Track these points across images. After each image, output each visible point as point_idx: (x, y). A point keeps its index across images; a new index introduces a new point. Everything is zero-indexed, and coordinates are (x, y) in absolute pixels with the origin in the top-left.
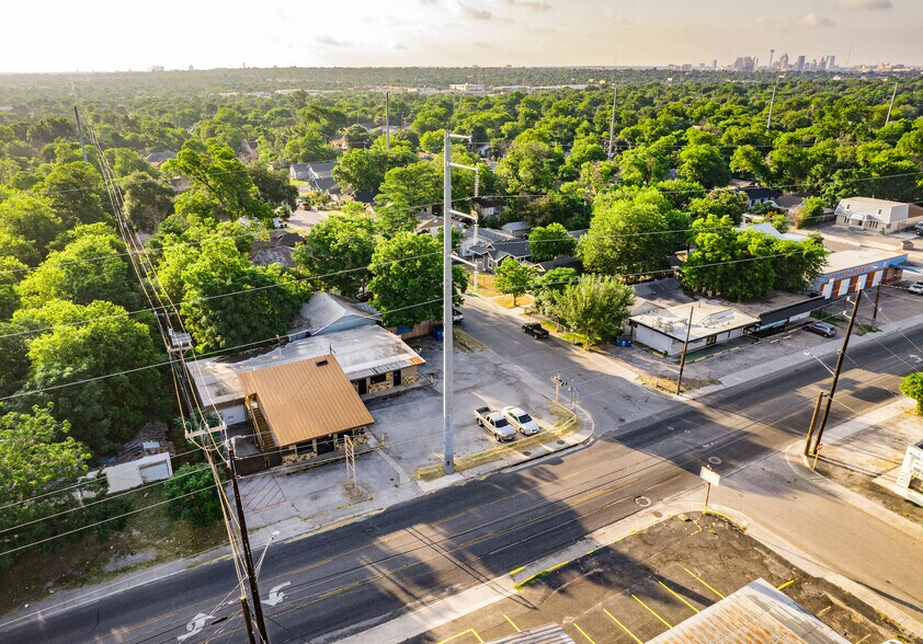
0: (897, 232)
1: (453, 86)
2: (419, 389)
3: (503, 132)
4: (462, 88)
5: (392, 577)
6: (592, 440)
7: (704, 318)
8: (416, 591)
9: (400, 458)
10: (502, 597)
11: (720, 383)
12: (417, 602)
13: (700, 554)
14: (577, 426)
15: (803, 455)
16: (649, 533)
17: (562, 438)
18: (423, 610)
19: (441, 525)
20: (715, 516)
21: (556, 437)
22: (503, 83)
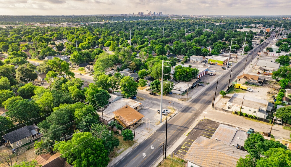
0: (201, 62)
2: (141, 109)
4: (65, 24)
6: (179, 112)
7: (184, 86)
11: (192, 98)
12: (175, 142)
14: (175, 110)
15: (211, 107)
16: (199, 123)
20: (206, 119)
21: (173, 113)
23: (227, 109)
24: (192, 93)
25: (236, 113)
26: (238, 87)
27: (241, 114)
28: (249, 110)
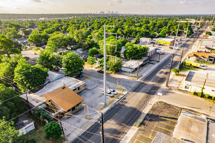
0: (150, 44)
1: (40, 18)
2: (84, 90)
3: (63, 28)
4: (43, 19)
5: (110, 135)
6: (128, 92)
8: (118, 136)
9: (92, 107)
10: (137, 131)
11: (142, 76)
12: (120, 138)
13: (164, 110)
14: (124, 90)
15: (165, 87)
16: (153, 108)
17: (123, 93)
18: (122, 139)
19: (112, 119)
20: (161, 102)
21: (121, 94)
22: (52, 18)
23: (184, 89)
24: (143, 71)
25: (195, 94)
26: (190, 65)
27: (203, 96)
28: (213, 91)
